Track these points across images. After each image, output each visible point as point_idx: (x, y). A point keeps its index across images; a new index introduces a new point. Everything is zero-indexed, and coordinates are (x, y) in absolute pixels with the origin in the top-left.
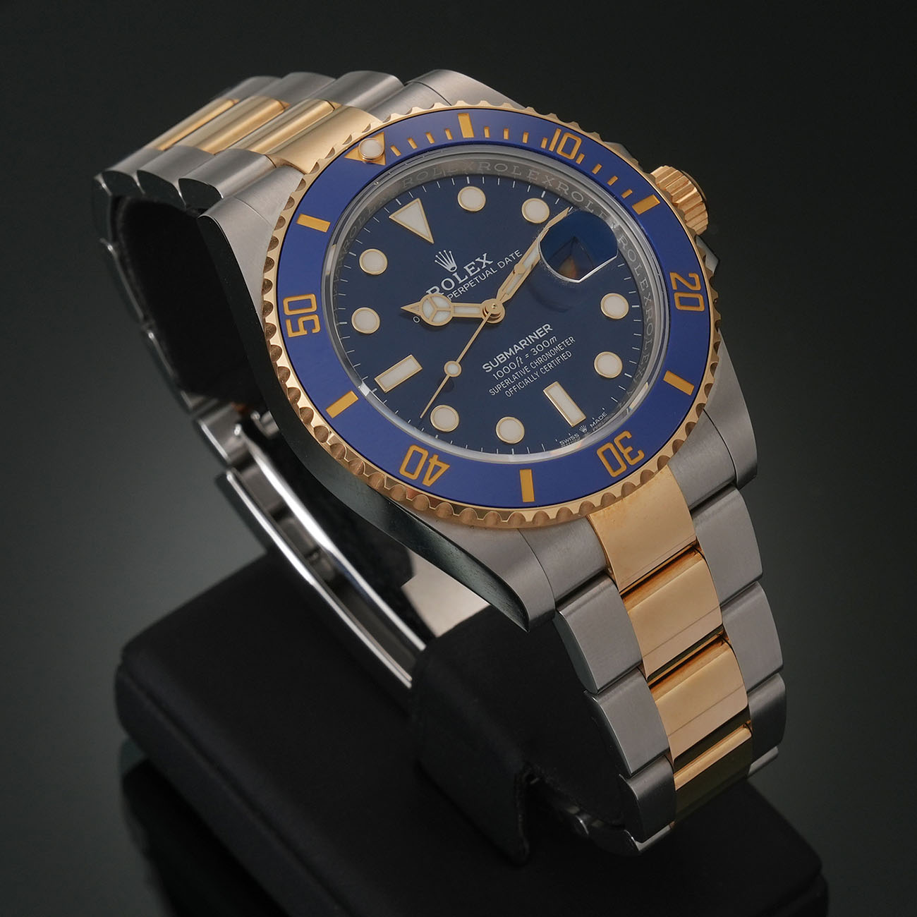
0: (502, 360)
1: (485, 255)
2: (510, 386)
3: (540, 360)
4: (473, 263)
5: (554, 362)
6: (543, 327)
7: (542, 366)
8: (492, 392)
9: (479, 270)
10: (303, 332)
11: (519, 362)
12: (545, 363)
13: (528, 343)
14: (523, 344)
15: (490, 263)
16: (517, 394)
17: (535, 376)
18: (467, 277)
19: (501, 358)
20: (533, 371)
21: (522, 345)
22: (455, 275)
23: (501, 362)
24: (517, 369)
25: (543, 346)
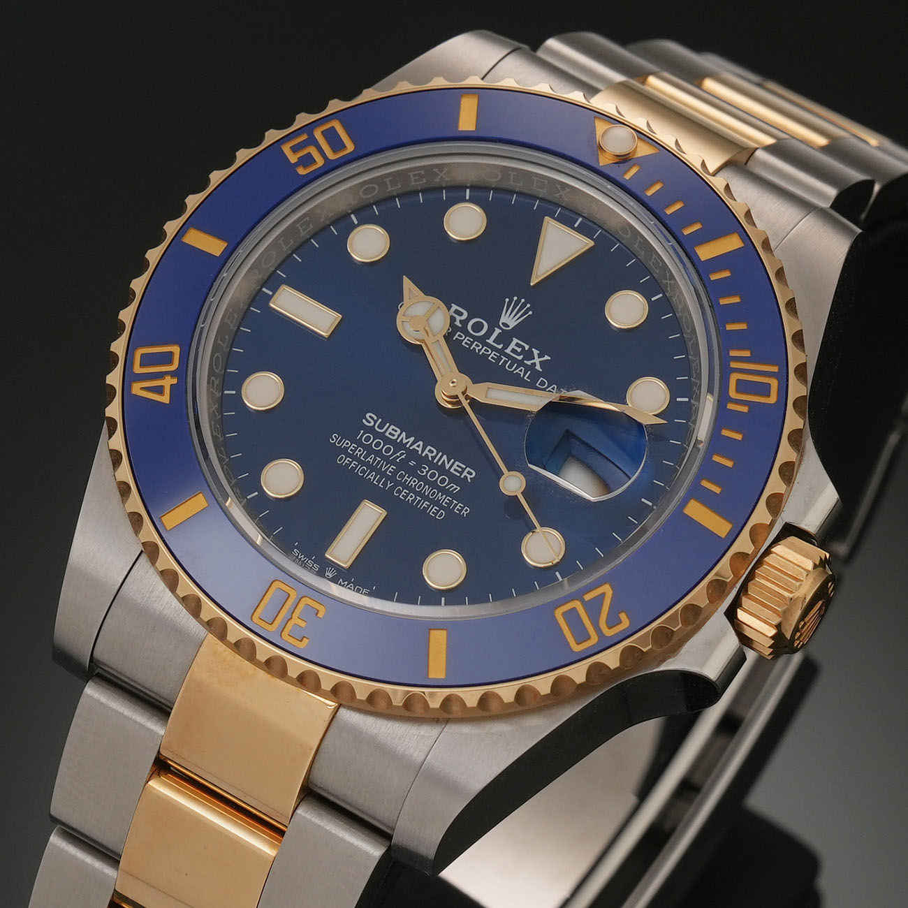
0: (390, 434)
1: (547, 358)
2: (355, 458)
3: (413, 482)
4: (527, 347)
5: (419, 501)
6: (468, 469)
7: (406, 486)
8: (335, 439)
9: (520, 358)
10: (293, 159)
11: (398, 457)
12: (411, 490)
13: (433, 458)
14: (430, 452)
15: (538, 367)
16: (345, 470)
17: (385, 484)
18: (500, 347)
19: (393, 431)
20: (392, 478)
21: (426, 452)
22: (497, 331)
23: (387, 434)
24: (386, 459)
25: (438, 478)
